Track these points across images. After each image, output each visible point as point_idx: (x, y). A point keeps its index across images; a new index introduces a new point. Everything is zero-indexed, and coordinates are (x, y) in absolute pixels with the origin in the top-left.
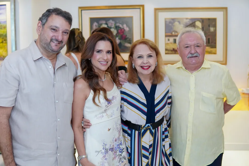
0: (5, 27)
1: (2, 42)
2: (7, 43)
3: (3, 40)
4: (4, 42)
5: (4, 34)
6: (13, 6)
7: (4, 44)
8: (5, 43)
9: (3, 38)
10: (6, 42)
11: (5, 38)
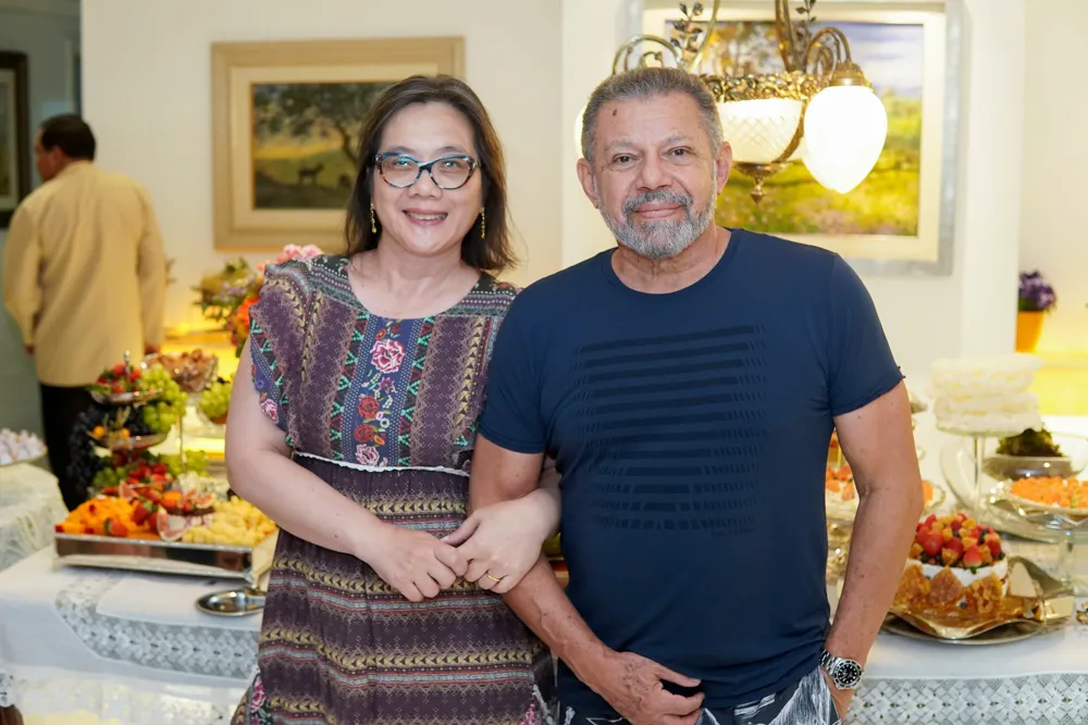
0: (913, 111)
1: (897, 167)
2: (918, 171)
3: (903, 158)
4: (905, 166)
5: (909, 136)
6: (955, 32)
7: (904, 175)
8: (909, 170)
9: (900, 153)
10: (914, 166)
11: (909, 151)
